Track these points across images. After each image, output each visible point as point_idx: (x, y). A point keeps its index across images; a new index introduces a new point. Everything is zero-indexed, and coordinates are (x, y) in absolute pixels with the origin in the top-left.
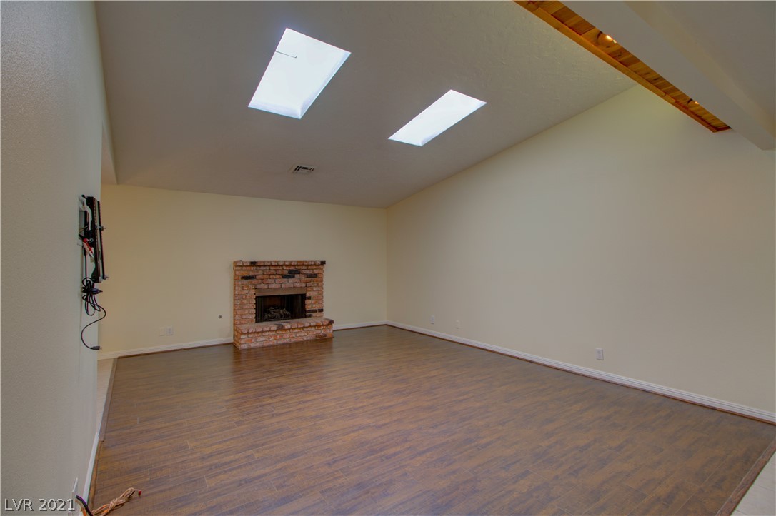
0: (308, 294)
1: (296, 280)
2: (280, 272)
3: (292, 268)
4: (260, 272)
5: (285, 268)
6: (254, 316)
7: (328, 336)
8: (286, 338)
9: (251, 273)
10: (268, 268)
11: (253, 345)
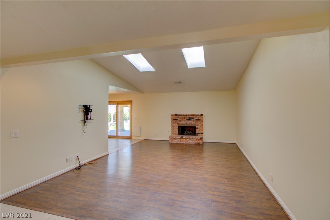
0: (196, 126)
1: (192, 121)
2: (186, 118)
3: (190, 117)
4: (179, 118)
5: (187, 117)
6: (177, 133)
7: (200, 144)
8: (184, 142)
9: (176, 118)
10: (181, 117)
11: (173, 142)
